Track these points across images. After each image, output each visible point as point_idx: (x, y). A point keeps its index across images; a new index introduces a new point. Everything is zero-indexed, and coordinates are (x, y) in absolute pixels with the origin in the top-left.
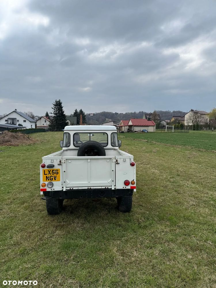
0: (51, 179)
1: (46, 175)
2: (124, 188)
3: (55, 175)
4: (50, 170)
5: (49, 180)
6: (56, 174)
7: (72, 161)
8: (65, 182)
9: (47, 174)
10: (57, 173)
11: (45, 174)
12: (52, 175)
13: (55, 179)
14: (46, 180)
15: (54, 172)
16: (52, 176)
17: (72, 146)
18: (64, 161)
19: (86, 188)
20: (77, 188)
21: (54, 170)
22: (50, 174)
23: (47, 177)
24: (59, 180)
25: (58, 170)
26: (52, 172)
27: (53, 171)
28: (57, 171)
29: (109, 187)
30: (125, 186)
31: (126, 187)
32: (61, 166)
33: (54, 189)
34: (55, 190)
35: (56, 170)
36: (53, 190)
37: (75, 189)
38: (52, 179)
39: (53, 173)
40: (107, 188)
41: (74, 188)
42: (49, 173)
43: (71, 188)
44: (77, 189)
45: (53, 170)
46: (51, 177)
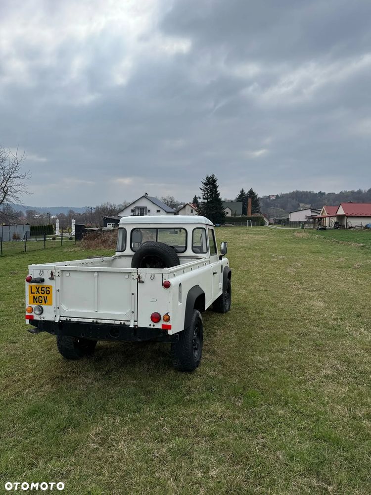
0: (40, 301)
1: (34, 295)
2: (152, 327)
3: (45, 295)
4: (39, 287)
5: (37, 302)
6: (47, 293)
7: (71, 274)
8: (58, 308)
9: (34, 293)
10: (48, 292)
11: (32, 293)
12: (41, 295)
13: (45, 302)
14: (34, 302)
16: (42, 297)
17: (127, 251)
18: (58, 274)
19: (91, 321)
20: (76, 320)
21: (44, 287)
22: (39, 293)
23: (34, 296)
24: (51, 304)
25: (49, 288)
26: (42, 290)
27: (43, 289)
28: (48, 289)
29: (127, 323)
30: (152, 323)
31: (154, 326)
32: (53, 281)
33: (43, 318)
34: (45, 319)
35: (47, 288)
36: (42, 319)
37: (73, 321)
38: (41, 300)
39: (43, 292)
40: (122, 323)
41: (73, 319)
42: (38, 291)
43: (68, 319)
44: (77, 322)
45: (42, 287)
46: (40, 299)
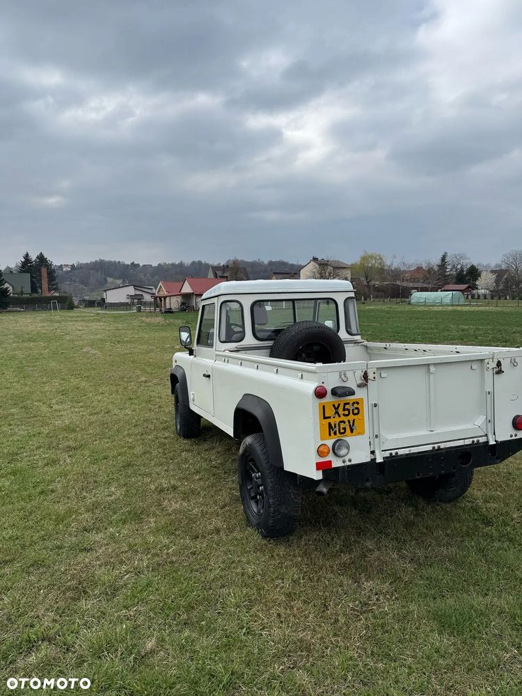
0: (342, 431)
1: (328, 421)
2: (514, 438)
3: (351, 417)
4: (339, 405)
5: (335, 434)
6: (354, 414)
8: (377, 436)
9: (330, 417)
10: (356, 411)
11: (325, 418)
12: (343, 418)
13: (352, 431)
14: (330, 435)
15: (348, 410)
16: (344, 422)
17: (249, 340)
18: (373, 375)
19: (429, 448)
20: (406, 451)
21: (348, 404)
22: (339, 416)
23: (330, 424)
24: (362, 433)
25: (358, 403)
26: (344, 410)
27: (347, 407)
28: (356, 405)
29: (482, 440)
30: (513, 432)
31: (516, 435)
32: (364, 390)
33: (350, 461)
34: (353, 463)
35: (354, 403)
36: (348, 463)
37: (401, 455)
38: (344, 429)
39: (346, 412)
40: (476, 441)
41: (401, 452)
42: (337, 413)
43: (394, 452)
44: (407, 454)
45: (345, 404)
46: (342, 425)
